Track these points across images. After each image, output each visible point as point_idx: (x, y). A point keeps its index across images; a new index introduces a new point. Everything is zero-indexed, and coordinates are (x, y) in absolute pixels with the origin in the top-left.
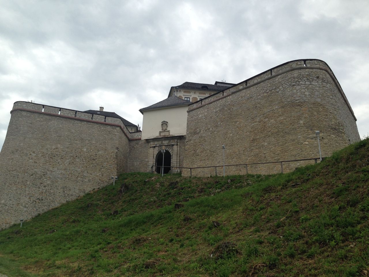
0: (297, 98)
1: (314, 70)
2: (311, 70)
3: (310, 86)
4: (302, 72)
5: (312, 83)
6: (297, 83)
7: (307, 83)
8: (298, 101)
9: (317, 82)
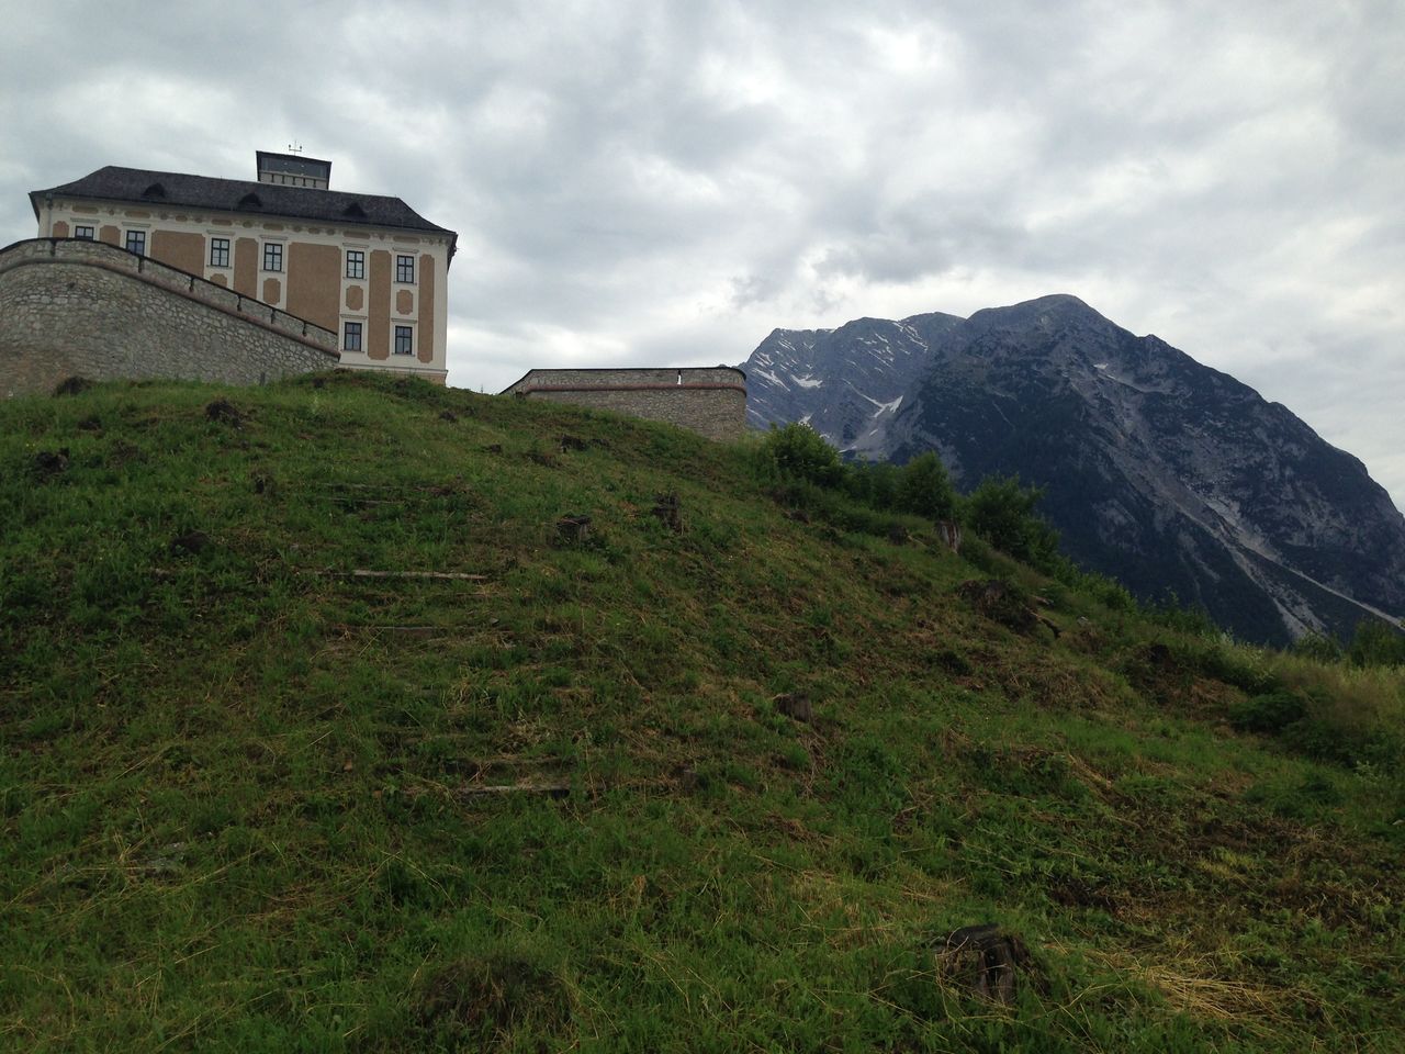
0: (15, 337)
1: (69, 266)
2: (62, 267)
3: (49, 307)
4: (40, 271)
5: (56, 300)
6: (25, 298)
7: (46, 299)
8: (15, 344)
9: (69, 298)
